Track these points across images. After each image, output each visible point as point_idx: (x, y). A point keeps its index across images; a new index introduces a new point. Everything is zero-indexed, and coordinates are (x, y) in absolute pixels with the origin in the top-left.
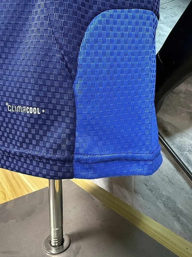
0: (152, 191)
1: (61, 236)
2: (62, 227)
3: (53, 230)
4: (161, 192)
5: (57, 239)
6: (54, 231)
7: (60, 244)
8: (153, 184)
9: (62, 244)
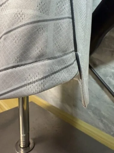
9: (29, 146)
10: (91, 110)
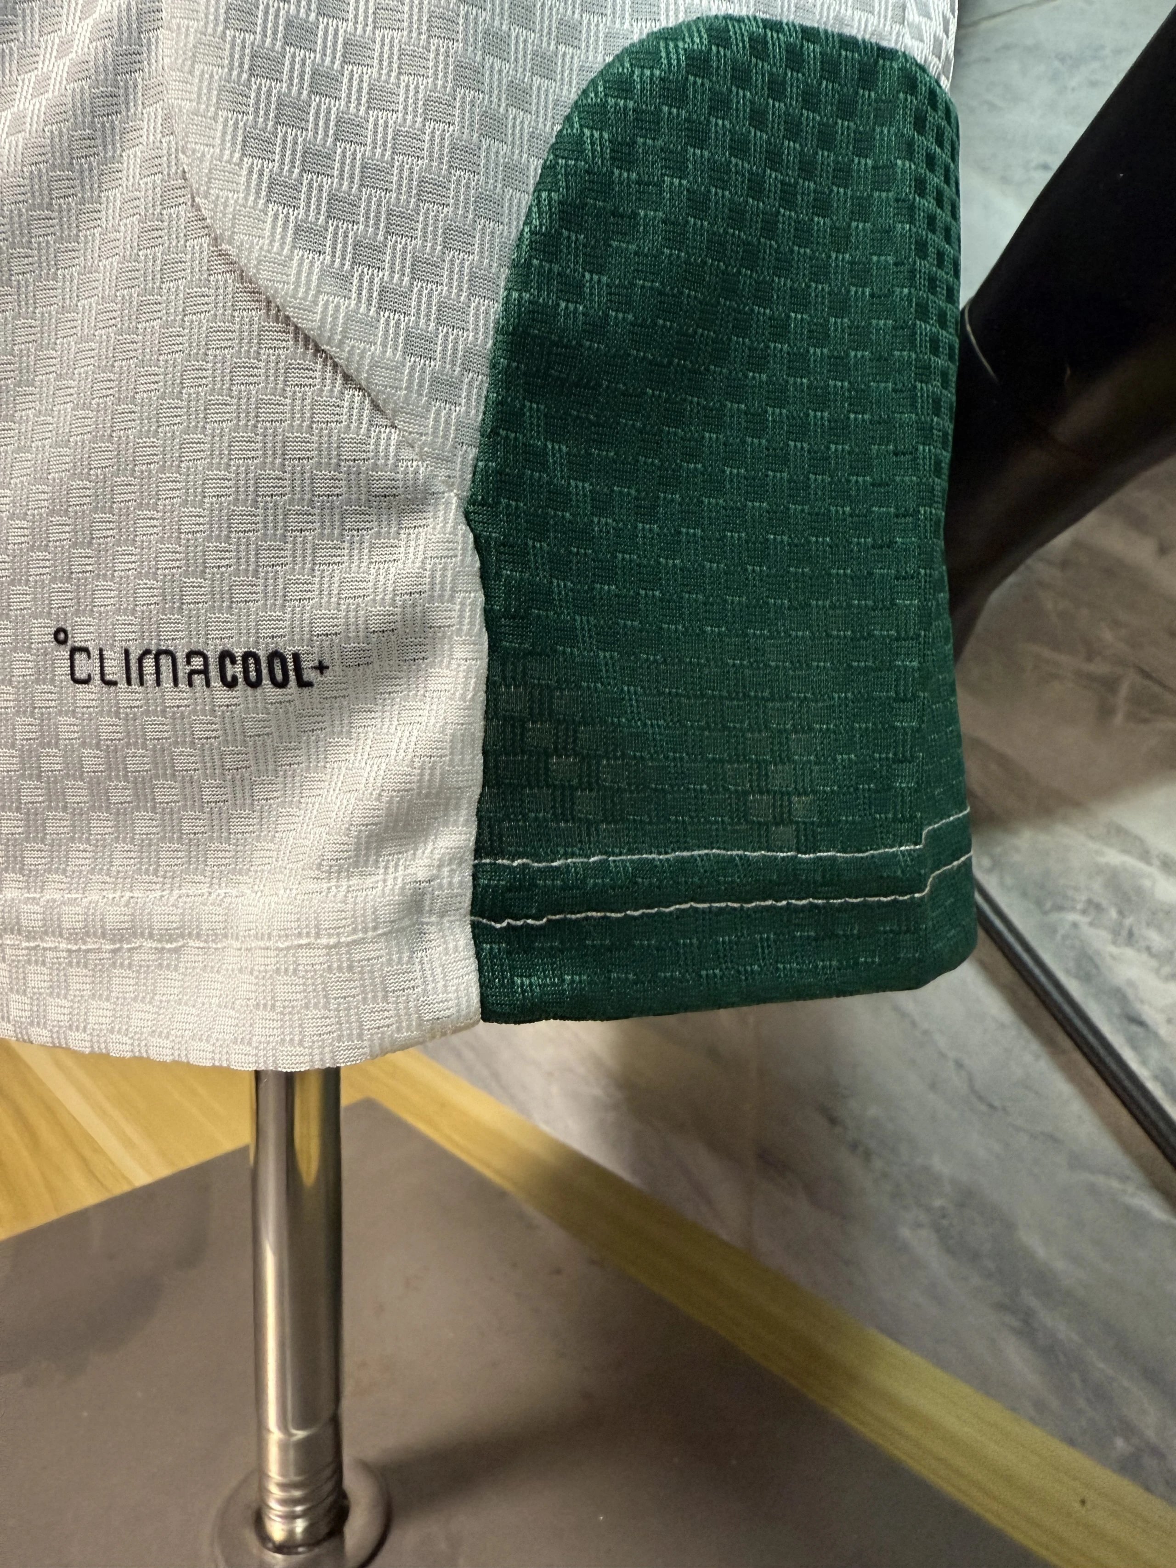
2: (335, 1420)
3: (275, 1436)
4: (920, 1160)
5: (297, 1494)
6: (284, 1447)
8: (873, 1111)
10: (928, 1209)
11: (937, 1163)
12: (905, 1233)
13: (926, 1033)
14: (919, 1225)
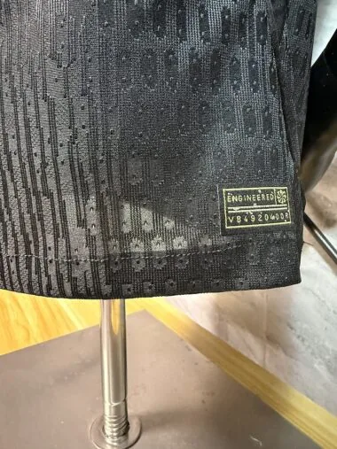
0: (303, 340)
1: (124, 419)
2: (125, 401)
3: (107, 405)
4: (321, 343)
5: (115, 425)
6: (110, 407)
7: (122, 433)
8: (305, 326)
9: (125, 433)
10: (324, 359)
11: (327, 344)
12: (316, 365)
13: (324, 302)
14: (320, 363)
